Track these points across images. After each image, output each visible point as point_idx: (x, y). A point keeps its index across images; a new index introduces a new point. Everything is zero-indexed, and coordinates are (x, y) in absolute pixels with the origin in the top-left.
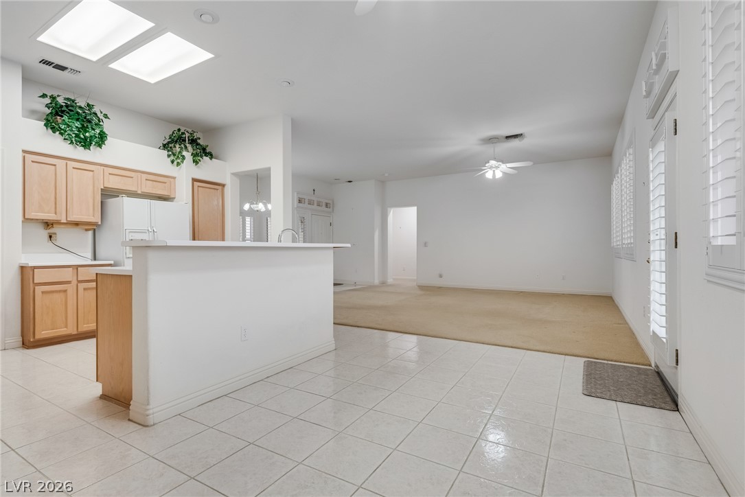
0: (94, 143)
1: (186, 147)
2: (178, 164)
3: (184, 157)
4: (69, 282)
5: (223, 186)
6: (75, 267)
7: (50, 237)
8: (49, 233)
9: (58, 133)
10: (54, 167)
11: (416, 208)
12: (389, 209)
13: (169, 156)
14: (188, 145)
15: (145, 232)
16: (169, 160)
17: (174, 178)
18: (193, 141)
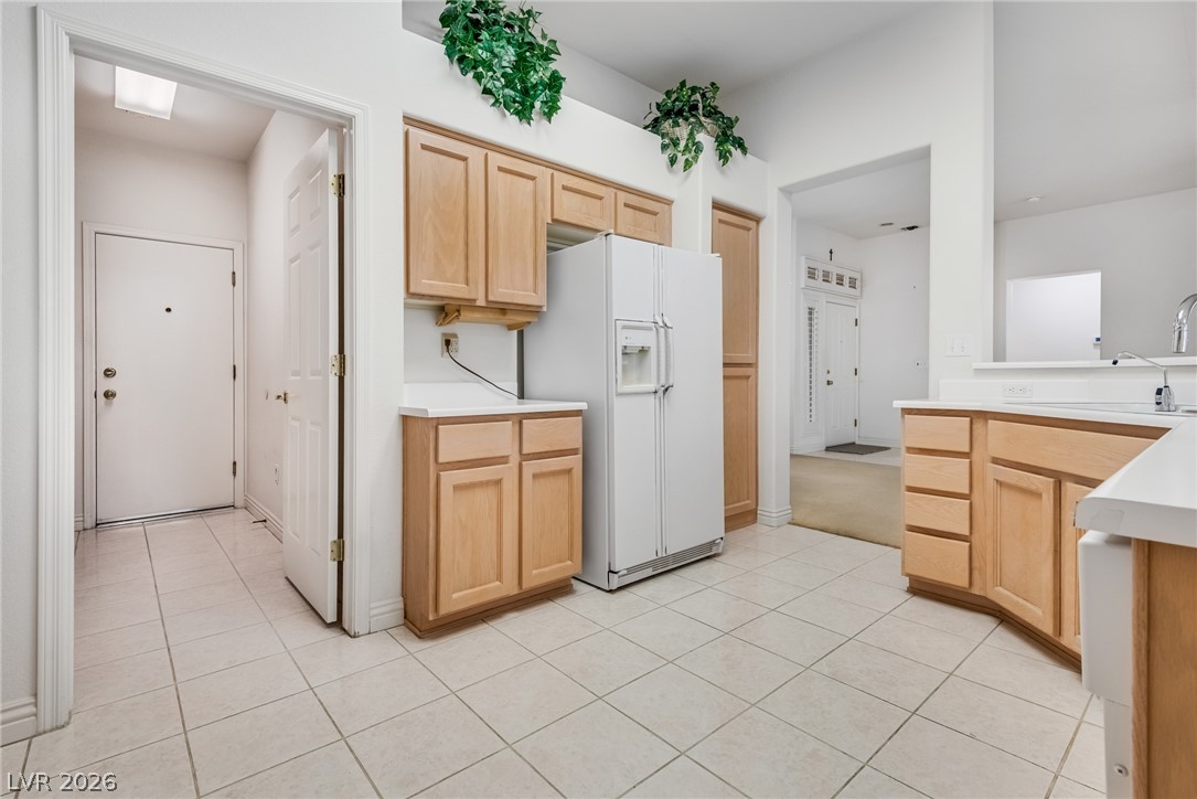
0: (538, 104)
1: (701, 125)
2: (688, 164)
3: (698, 148)
4: (503, 460)
5: (757, 220)
6: (516, 419)
7: (448, 343)
8: (444, 334)
9: (471, 74)
10: (461, 164)
11: (1100, 274)
12: (1008, 282)
13: (664, 147)
14: (702, 119)
15: (650, 329)
16: (665, 158)
17: (669, 203)
18: (712, 113)
